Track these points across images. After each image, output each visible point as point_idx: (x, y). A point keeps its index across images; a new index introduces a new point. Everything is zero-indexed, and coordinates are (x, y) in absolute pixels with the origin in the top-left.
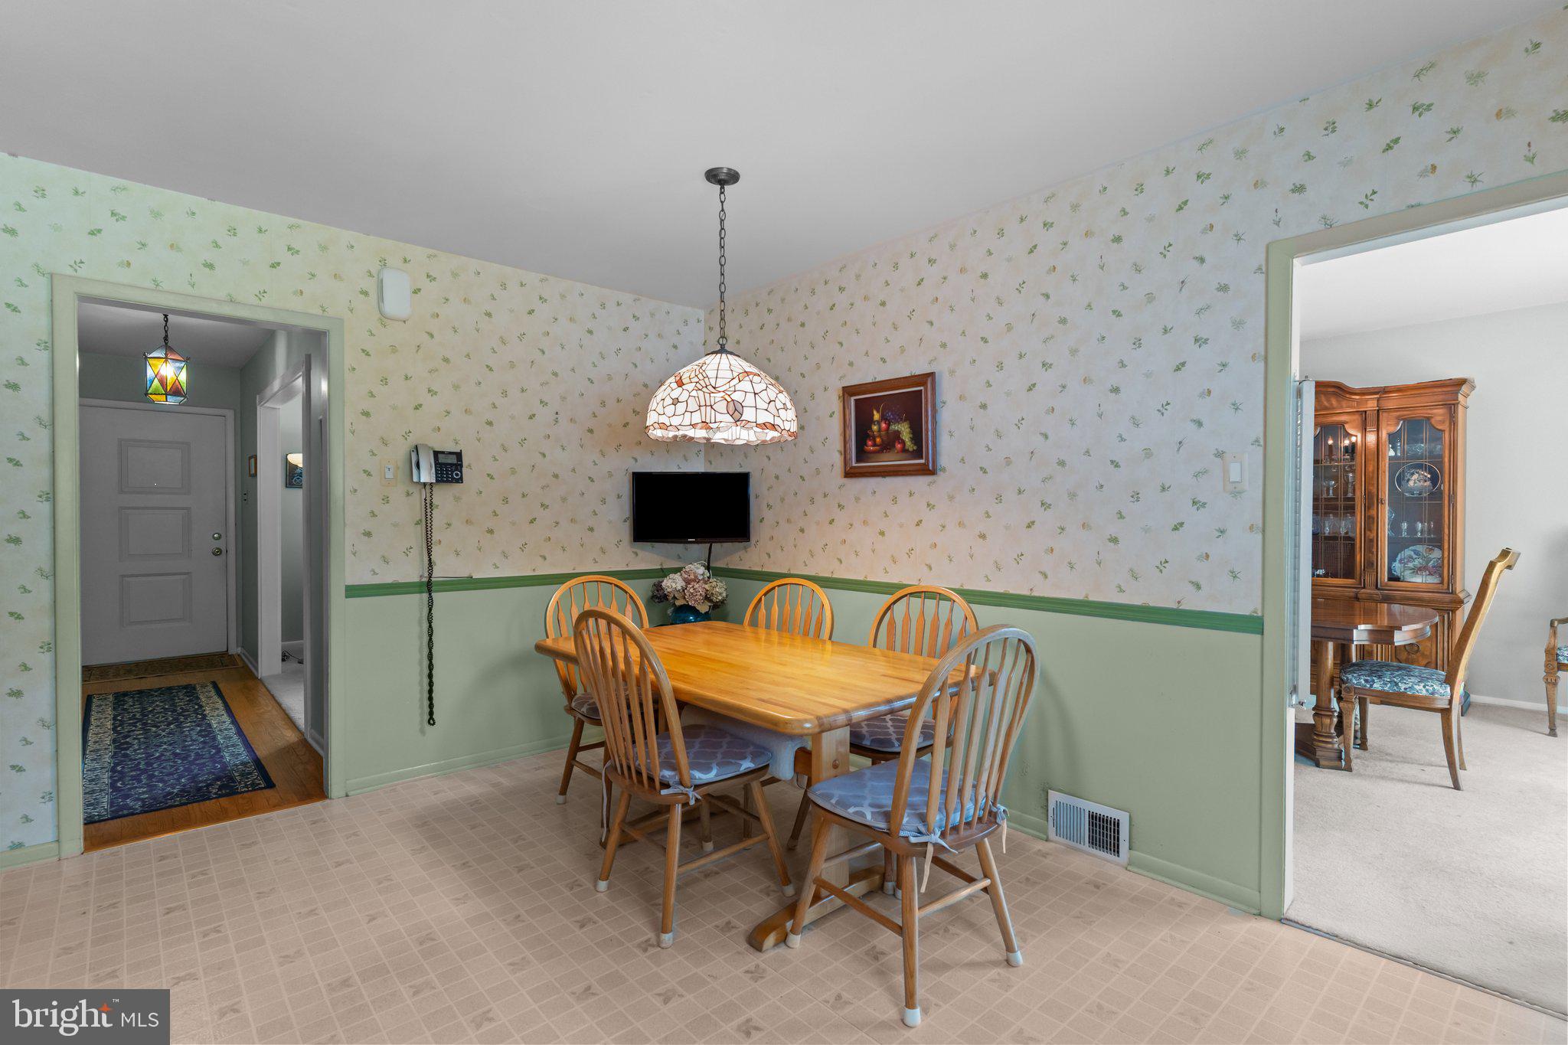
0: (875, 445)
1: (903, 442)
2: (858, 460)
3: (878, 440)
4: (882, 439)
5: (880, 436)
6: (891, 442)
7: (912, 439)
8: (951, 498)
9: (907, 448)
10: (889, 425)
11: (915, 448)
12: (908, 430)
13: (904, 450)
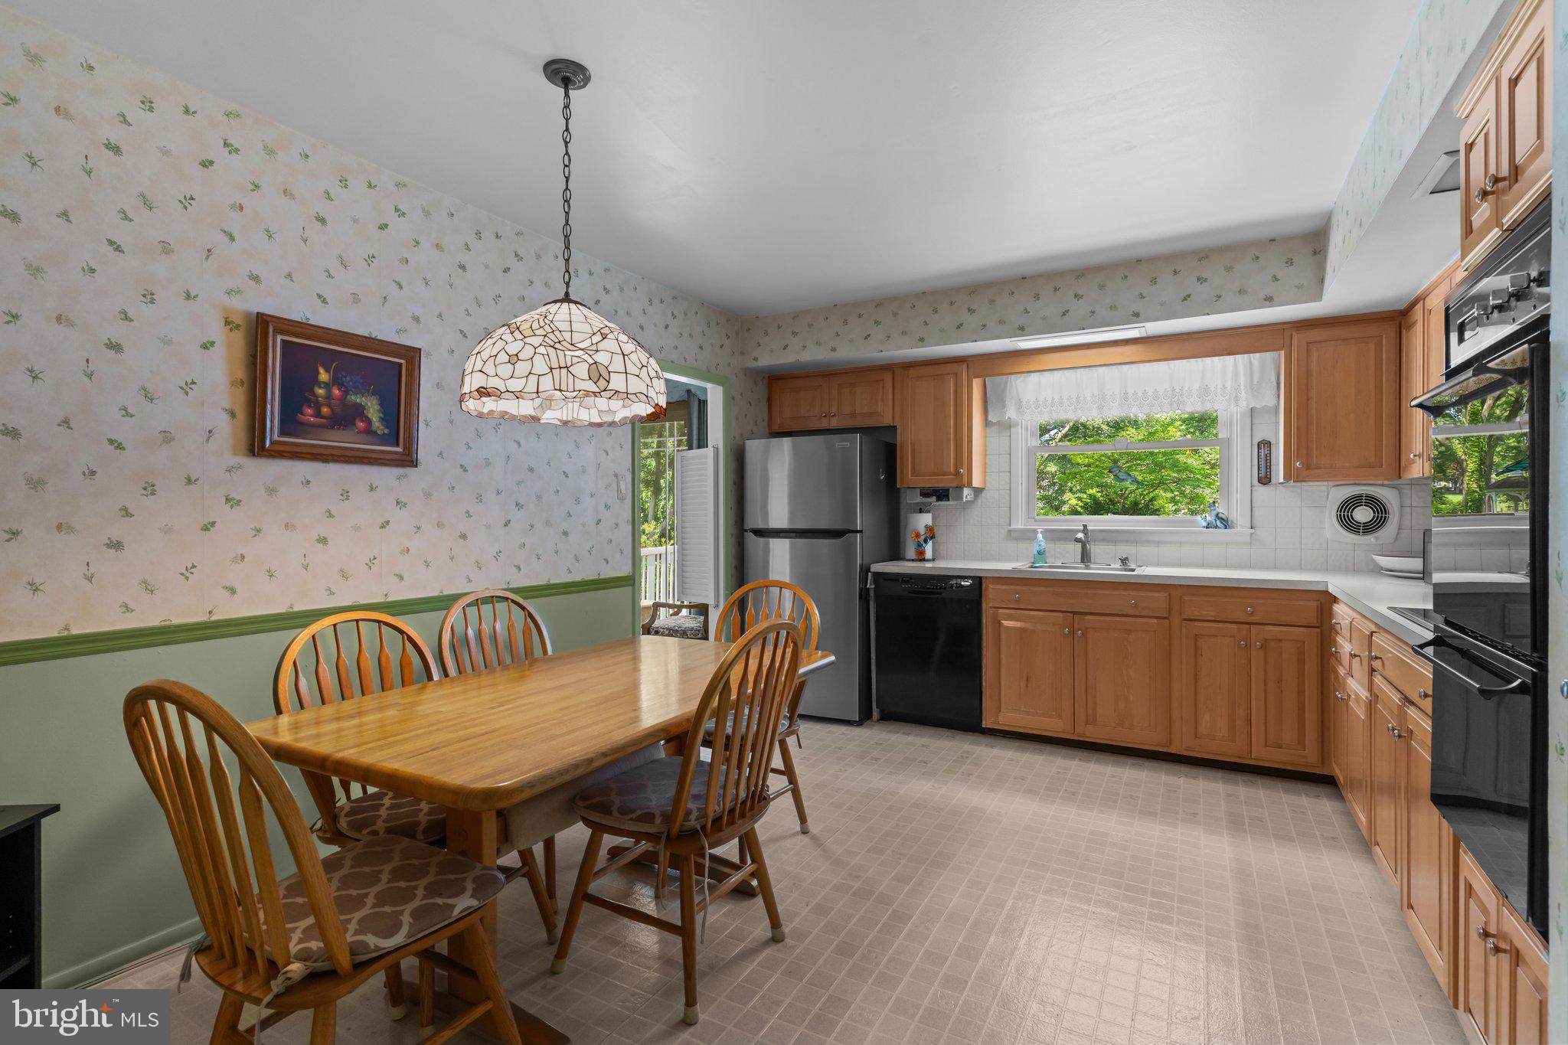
0: (318, 414)
1: (369, 421)
2: (282, 433)
3: (325, 410)
4: (332, 410)
5: (329, 405)
6: (347, 417)
7: (382, 420)
8: (428, 495)
9: (374, 428)
10: (346, 393)
11: (386, 431)
12: (377, 407)
13: (369, 431)
